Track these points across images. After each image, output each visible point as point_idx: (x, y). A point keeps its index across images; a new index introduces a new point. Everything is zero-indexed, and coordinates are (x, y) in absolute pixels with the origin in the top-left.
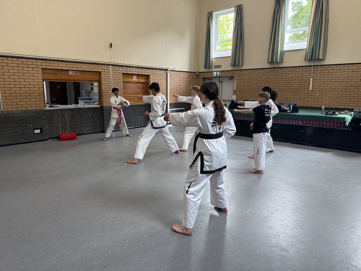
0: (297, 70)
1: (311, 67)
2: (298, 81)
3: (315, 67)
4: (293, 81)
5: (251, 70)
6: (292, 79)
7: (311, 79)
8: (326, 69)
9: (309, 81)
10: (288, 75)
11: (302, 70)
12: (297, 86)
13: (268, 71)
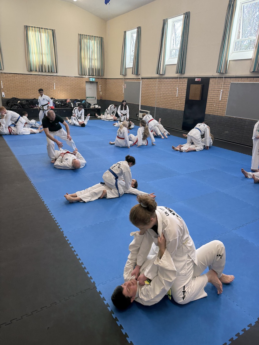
0: (46, 77)
1: (53, 76)
2: (47, 84)
3: (55, 76)
4: (44, 84)
5: (13, 74)
6: (44, 83)
7: (54, 83)
8: (61, 78)
9: (53, 84)
10: (41, 80)
11: (48, 77)
12: (47, 87)
13: (27, 76)
